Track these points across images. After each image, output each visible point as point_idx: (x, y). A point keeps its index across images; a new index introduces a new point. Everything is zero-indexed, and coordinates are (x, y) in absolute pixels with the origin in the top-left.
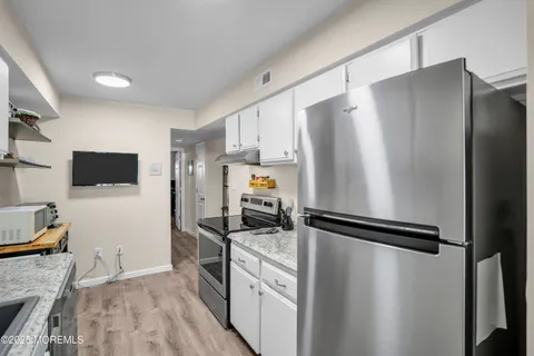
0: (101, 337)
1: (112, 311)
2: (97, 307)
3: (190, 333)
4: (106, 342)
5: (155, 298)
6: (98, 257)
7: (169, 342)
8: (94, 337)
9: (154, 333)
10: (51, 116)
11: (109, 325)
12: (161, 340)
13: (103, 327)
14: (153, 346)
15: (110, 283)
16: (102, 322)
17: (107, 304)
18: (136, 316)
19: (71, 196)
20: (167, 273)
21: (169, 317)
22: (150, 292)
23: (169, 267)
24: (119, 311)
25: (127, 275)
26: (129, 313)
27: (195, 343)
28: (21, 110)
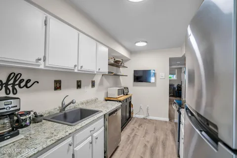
0: (133, 134)
1: (140, 128)
2: (136, 125)
3: (161, 149)
4: (134, 137)
5: (156, 129)
6: (141, 108)
7: (151, 148)
8: (131, 134)
9: (148, 142)
10: (128, 60)
11: (137, 132)
12: (149, 146)
13: (135, 132)
14: (145, 146)
15: (144, 119)
16: (136, 130)
17: (140, 125)
18: (146, 133)
19: (134, 86)
20: (166, 122)
21: (157, 139)
22: (155, 127)
23: (167, 120)
24: (142, 129)
25: (150, 117)
26: (144, 131)
27: (161, 153)
28: (116, 60)
